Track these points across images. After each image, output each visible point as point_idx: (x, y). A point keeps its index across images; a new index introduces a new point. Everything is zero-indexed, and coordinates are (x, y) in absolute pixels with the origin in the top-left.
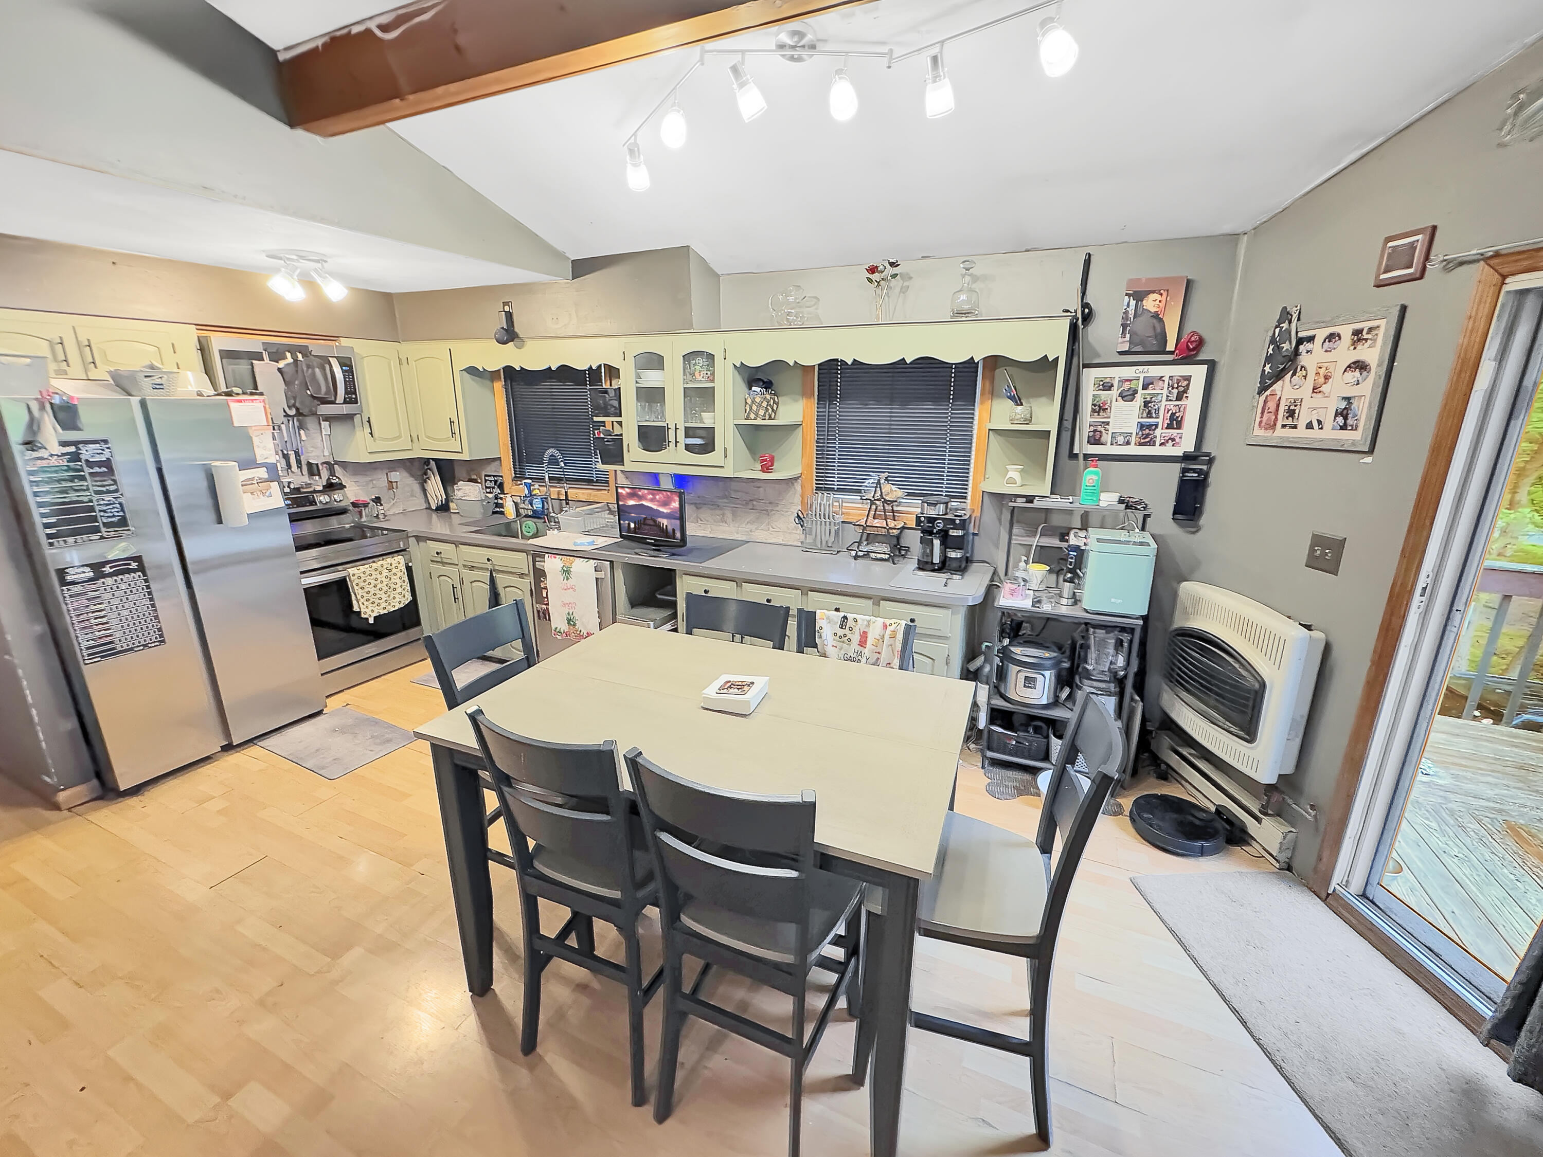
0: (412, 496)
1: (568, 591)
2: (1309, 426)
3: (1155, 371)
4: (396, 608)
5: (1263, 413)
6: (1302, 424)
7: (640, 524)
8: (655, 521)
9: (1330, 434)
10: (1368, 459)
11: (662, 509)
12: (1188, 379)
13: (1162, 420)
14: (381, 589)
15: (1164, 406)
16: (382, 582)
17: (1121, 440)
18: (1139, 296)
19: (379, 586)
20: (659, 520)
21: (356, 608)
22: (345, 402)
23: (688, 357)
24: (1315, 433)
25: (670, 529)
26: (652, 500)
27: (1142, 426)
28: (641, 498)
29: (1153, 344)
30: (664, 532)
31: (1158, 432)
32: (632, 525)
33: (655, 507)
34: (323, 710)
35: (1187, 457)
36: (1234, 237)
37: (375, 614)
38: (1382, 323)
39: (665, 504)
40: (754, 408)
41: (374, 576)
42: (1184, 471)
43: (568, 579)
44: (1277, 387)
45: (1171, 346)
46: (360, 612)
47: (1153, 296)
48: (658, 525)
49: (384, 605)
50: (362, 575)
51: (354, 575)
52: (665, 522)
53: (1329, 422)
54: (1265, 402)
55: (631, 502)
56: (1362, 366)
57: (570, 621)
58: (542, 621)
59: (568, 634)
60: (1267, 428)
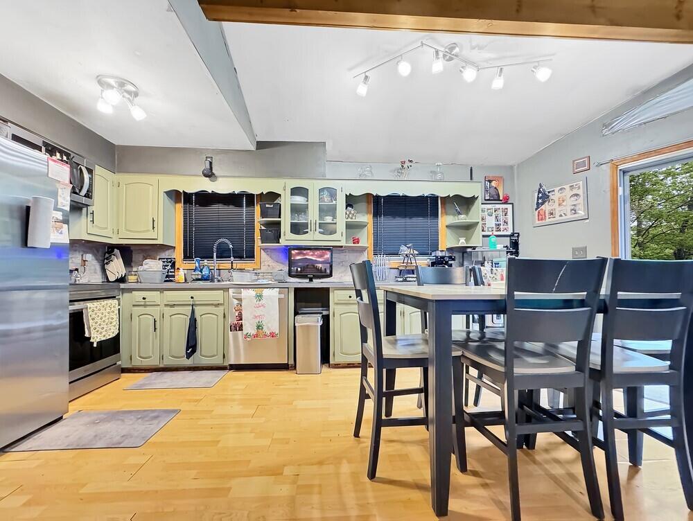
0: (95, 273)
1: (260, 308)
2: (561, 216)
3: (497, 206)
4: (111, 337)
5: (538, 216)
7: (303, 269)
8: (314, 266)
9: (570, 216)
10: (588, 221)
11: (318, 259)
12: (507, 209)
13: (502, 223)
14: (104, 321)
15: (502, 218)
16: (105, 316)
17: (490, 229)
18: (490, 181)
19: (104, 319)
20: (318, 265)
21: (87, 335)
22: (85, 196)
23: (321, 190)
24: (564, 217)
25: (323, 269)
26: (312, 255)
27: (496, 224)
28: (305, 255)
29: (496, 197)
30: (320, 270)
31: (501, 227)
32: (299, 269)
33: (314, 259)
34: (62, 417)
35: (510, 236)
36: (511, 167)
37: (98, 340)
38: (581, 182)
39: (321, 256)
40: (351, 216)
41: (102, 311)
42: (511, 239)
43: (260, 300)
44: (543, 207)
45: (501, 198)
46: (90, 338)
47: (494, 182)
48: (316, 268)
49: (104, 333)
50: (95, 309)
51: (90, 308)
52: (320, 266)
53: (569, 212)
54: (539, 212)
55: (298, 258)
56: (577, 195)
57: (259, 327)
58: (235, 332)
59: (256, 336)
60: (542, 219)
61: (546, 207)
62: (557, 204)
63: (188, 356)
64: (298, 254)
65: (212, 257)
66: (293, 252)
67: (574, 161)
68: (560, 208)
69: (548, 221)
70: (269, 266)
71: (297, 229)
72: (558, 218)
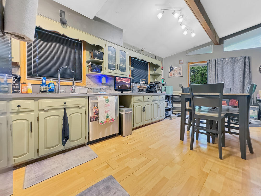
1: (108, 107)
2: (176, 75)
6: (175, 75)
7: (121, 86)
8: (125, 85)
9: (178, 75)
10: (183, 77)
11: (127, 82)
12: (162, 71)
20: (126, 85)
26: (124, 80)
28: (122, 80)
30: (127, 88)
32: (119, 87)
33: (125, 82)
38: (181, 67)
39: (128, 81)
43: (108, 103)
48: (126, 86)
52: (127, 85)
54: (170, 73)
55: (119, 81)
56: (180, 70)
57: (107, 117)
58: (93, 122)
59: (106, 122)
60: (171, 75)
61: (172, 72)
62: (175, 71)
63: (64, 144)
64: (119, 79)
65: (57, 77)
66: (116, 78)
67: (180, 61)
68: (176, 73)
69: (173, 76)
70: (90, 85)
71: (111, 67)
72: (175, 76)
